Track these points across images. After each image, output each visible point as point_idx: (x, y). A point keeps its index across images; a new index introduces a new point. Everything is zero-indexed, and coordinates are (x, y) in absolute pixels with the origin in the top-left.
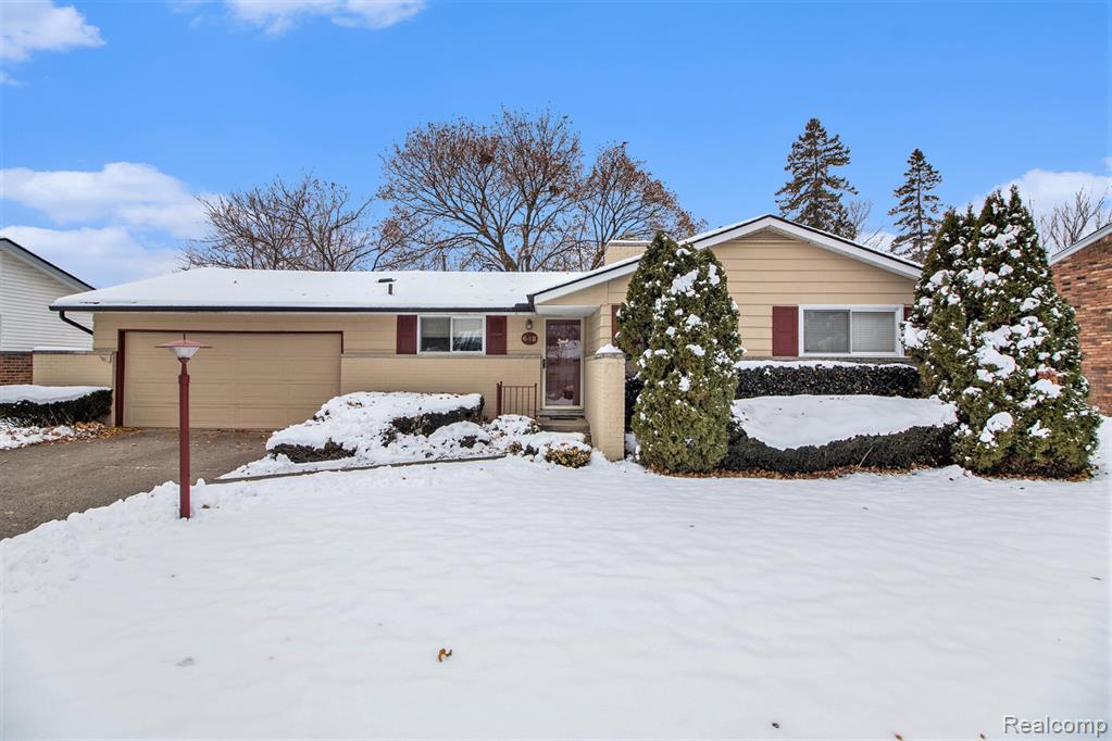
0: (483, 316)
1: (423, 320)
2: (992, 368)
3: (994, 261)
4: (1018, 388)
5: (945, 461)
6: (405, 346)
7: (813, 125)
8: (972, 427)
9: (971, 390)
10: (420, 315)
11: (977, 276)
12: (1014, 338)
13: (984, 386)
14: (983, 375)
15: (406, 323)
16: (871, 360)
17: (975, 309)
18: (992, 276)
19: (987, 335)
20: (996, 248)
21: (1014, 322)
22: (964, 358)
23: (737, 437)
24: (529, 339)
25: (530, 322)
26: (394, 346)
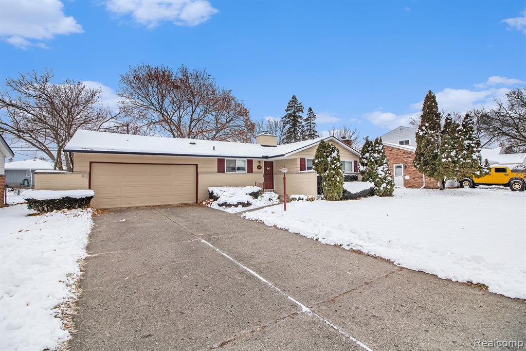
0: (246, 159)
1: (226, 160)
2: (381, 174)
3: (379, 152)
4: (385, 178)
5: (373, 195)
6: (221, 170)
7: (294, 97)
8: (378, 187)
9: (378, 179)
10: (226, 158)
11: (376, 155)
12: (383, 168)
13: (380, 178)
14: (380, 176)
15: (221, 161)
16: (349, 173)
17: (376, 162)
18: (379, 155)
19: (378, 168)
20: (379, 150)
21: (382, 165)
22: (375, 173)
23: (345, 191)
24: (259, 167)
25: (259, 162)
26: (216, 170)
